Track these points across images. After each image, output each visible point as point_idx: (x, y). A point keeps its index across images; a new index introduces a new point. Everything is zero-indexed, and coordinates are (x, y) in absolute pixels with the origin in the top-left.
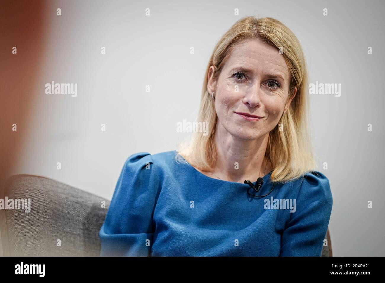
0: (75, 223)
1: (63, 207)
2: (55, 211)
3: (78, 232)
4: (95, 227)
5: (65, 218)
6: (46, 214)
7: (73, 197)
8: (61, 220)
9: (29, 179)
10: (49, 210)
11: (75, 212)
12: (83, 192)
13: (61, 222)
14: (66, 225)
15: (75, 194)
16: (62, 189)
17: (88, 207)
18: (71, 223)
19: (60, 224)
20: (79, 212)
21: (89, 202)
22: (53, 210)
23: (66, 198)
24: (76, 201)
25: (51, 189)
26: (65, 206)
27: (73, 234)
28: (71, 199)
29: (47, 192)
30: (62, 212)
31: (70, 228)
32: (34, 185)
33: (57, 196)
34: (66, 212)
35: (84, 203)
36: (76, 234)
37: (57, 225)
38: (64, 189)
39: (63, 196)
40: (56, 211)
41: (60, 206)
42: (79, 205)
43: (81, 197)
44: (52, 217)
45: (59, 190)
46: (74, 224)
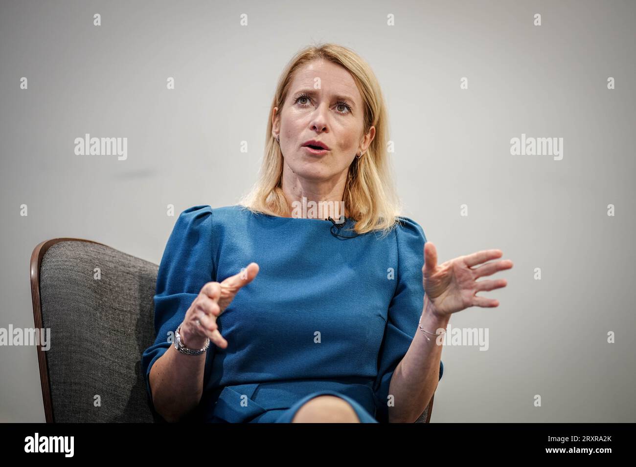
0: (125, 297)
1: (111, 278)
2: (100, 283)
3: (129, 309)
5: (113, 292)
6: (89, 288)
7: (124, 266)
8: (107, 294)
9: (69, 245)
10: (92, 283)
11: (126, 284)
12: (136, 258)
13: (107, 296)
14: (113, 300)
15: (127, 262)
16: (111, 256)
18: (120, 298)
19: (106, 299)
20: (130, 285)
21: (143, 272)
22: (98, 283)
23: (115, 267)
24: (127, 271)
25: (96, 257)
26: (113, 277)
27: (123, 311)
28: (122, 268)
29: (91, 260)
30: (110, 285)
31: (119, 304)
32: (75, 253)
33: (103, 265)
34: (115, 284)
35: (138, 274)
36: (126, 311)
37: (102, 301)
38: (113, 257)
39: (112, 265)
40: (102, 284)
41: (107, 277)
42: (131, 276)
43: (134, 266)
44: (97, 291)
45: (107, 258)
46: (125, 299)
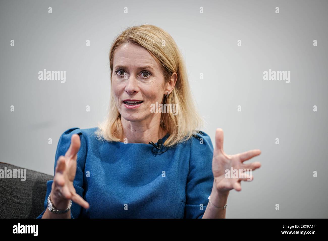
0: (22, 195)
2: (4, 187)
3: (25, 202)
4: (39, 197)
5: (14, 192)
11: (22, 187)
13: (10, 195)
14: (14, 197)
17: (32, 182)
18: (19, 196)
20: (25, 187)
21: (33, 178)
27: (21, 204)
31: (18, 200)
34: (14, 187)
35: (29, 179)
36: (23, 204)
41: (9, 183)
